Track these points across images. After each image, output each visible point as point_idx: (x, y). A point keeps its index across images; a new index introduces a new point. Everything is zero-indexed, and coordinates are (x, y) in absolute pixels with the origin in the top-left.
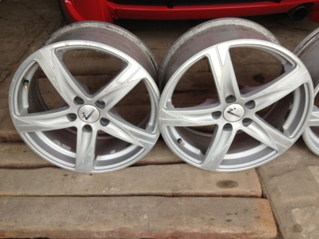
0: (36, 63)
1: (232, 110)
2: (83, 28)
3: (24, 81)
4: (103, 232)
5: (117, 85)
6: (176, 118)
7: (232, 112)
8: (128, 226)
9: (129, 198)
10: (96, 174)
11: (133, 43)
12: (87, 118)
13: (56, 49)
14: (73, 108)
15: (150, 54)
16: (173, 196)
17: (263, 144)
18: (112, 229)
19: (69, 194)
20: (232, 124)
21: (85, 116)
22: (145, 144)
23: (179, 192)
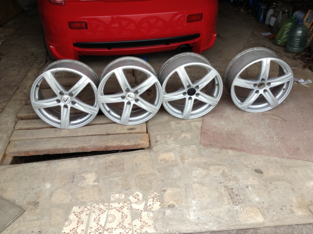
0: (43, 77)
1: (129, 95)
2: (62, 63)
3: (37, 86)
4: (74, 148)
5: (78, 86)
6: (105, 99)
7: (130, 96)
8: (85, 145)
9: (86, 137)
10: (70, 129)
11: (86, 68)
12: (65, 102)
13: (51, 71)
14: (59, 97)
15: (94, 73)
16: (107, 135)
17: (148, 111)
18: (78, 147)
19: (58, 137)
20: (131, 101)
21: (64, 100)
22: (93, 113)
23: (110, 133)
